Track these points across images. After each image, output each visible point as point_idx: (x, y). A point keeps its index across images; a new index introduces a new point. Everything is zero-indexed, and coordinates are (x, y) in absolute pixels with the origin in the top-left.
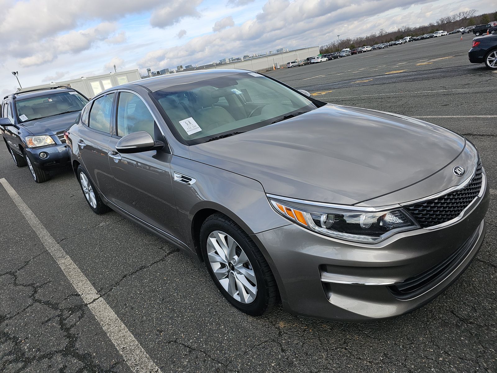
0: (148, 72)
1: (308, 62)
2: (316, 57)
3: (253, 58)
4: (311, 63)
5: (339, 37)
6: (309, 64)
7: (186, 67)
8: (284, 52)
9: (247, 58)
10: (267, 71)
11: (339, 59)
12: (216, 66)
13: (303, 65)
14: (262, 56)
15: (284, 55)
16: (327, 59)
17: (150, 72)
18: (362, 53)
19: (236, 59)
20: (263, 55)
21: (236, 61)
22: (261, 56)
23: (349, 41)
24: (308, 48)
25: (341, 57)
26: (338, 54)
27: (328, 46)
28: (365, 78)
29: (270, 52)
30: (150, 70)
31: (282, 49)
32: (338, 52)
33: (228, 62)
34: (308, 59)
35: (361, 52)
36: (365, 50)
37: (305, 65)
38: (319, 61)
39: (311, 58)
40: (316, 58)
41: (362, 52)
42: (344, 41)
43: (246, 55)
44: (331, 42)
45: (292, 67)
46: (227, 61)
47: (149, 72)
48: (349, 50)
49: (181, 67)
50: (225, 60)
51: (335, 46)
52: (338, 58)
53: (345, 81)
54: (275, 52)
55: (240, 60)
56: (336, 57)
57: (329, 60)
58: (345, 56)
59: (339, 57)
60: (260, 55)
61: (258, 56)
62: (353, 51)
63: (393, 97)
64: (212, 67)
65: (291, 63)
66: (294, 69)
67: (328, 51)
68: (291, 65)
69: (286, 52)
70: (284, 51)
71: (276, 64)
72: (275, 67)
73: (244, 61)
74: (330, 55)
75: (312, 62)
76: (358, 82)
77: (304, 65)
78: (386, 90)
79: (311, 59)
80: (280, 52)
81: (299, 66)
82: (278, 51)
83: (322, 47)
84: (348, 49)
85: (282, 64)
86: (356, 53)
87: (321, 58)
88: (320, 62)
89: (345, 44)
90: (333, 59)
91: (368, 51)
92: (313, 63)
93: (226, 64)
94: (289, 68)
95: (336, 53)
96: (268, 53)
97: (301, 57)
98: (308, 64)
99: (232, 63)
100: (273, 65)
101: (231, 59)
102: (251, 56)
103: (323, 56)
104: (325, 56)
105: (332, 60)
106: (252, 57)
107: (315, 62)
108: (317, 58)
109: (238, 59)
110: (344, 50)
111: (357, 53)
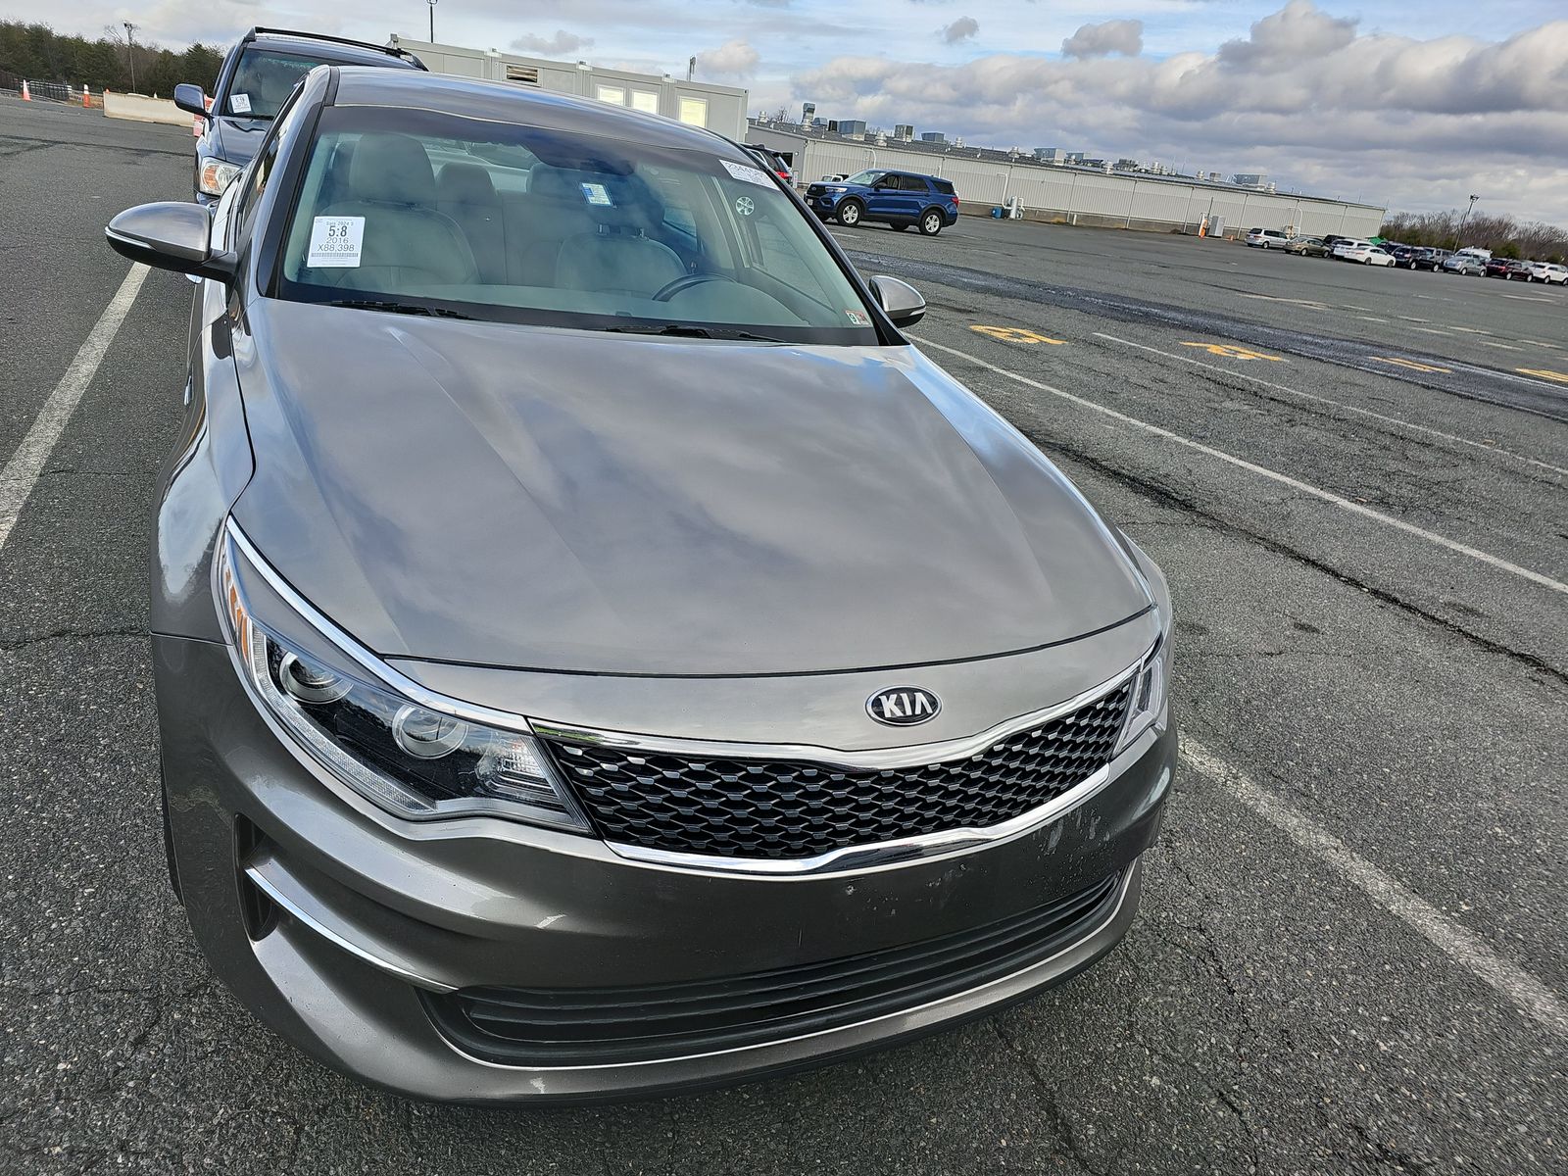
0: (804, 115)
1: (1325, 249)
2: (1356, 243)
3: (1149, 176)
4: (1333, 257)
5: (1476, 203)
6: (1323, 257)
7: (924, 135)
8: (1258, 189)
9: (1127, 171)
10: (1175, 232)
11: (1437, 275)
12: (1015, 162)
13: (1301, 254)
14: (1180, 180)
15: (1254, 201)
16: (1392, 261)
17: (811, 115)
18: (1526, 281)
19: (1091, 161)
20: (1186, 177)
21: (1089, 167)
22: (1176, 179)
23: (1503, 227)
24: (1346, 205)
25: (1446, 269)
26: (1438, 260)
27: (1426, 221)
28: (1435, 357)
29: (1213, 175)
30: (811, 110)
31: (1255, 179)
32: (1442, 250)
33: (1058, 162)
34: (1329, 240)
35: (1522, 277)
36: (1543, 276)
37: (1309, 254)
38: (1362, 259)
39: (1339, 238)
40: (1355, 246)
41: (1530, 278)
42: (1488, 224)
43: (1129, 159)
44: (1440, 212)
45: (1262, 247)
46: (1059, 159)
47: (807, 114)
48: (1489, 256)
49: (909, 131)
50: (1051, 152)
51: (1448, 226)
52: (1433, 271)
53: (1363, 343)
54: (1228, 180)
55: (1100, 170)
56: (1424, 266)
57: (1399, 265)
58: (1461, 273)
59: (1436, 268)
60: (1177, 176)
61: (1168, 175)
62: (1497, 264)
63: (1441, 448)
64: (1003, 160)
65: (1266, 233)
66: (1269, 255)
67: (1415, 237)
68: (1262, 238)
69: (1266, 194)
70: (1262, 187)
71: (1215, 219)
72: (1207, 230)
73: (1110, 176)
74: (1407, 251)
75: (1335, 252)
76: (1395, 361)
77: (1304, 253)
78: (1447, 420)
79: (1339, 242)
80: (1244, 185)
81: (1288, 252)
82: (1239, 179)
83: (1404, 216)
84: (1486, 254)
85: (1233, 225)
86: (1504, 276)
87: (1374, 251)
88: (1364, 263)
89: (1482, 233)
90: (1414, 266)
91: (1551, 282)
92: (1340, 258)
93: (1049, 165)
94: (1250, 245)
95: (1432, 251)
96: (1203, 176)
97: (1306, 225)
98: (1320, 254)
99: (1072, 169)
100: (1203, 221)
101: (1074, 157)
102: (1144, 166)
103: (1382, 247)
104: (1389, 249)
105: (1410, 268)
106: (1147, 171)
107: (1347, 256)
108: (1359, 245)
109: (1097, 163)
110: (1471, 250)
111: (1509, 276)
